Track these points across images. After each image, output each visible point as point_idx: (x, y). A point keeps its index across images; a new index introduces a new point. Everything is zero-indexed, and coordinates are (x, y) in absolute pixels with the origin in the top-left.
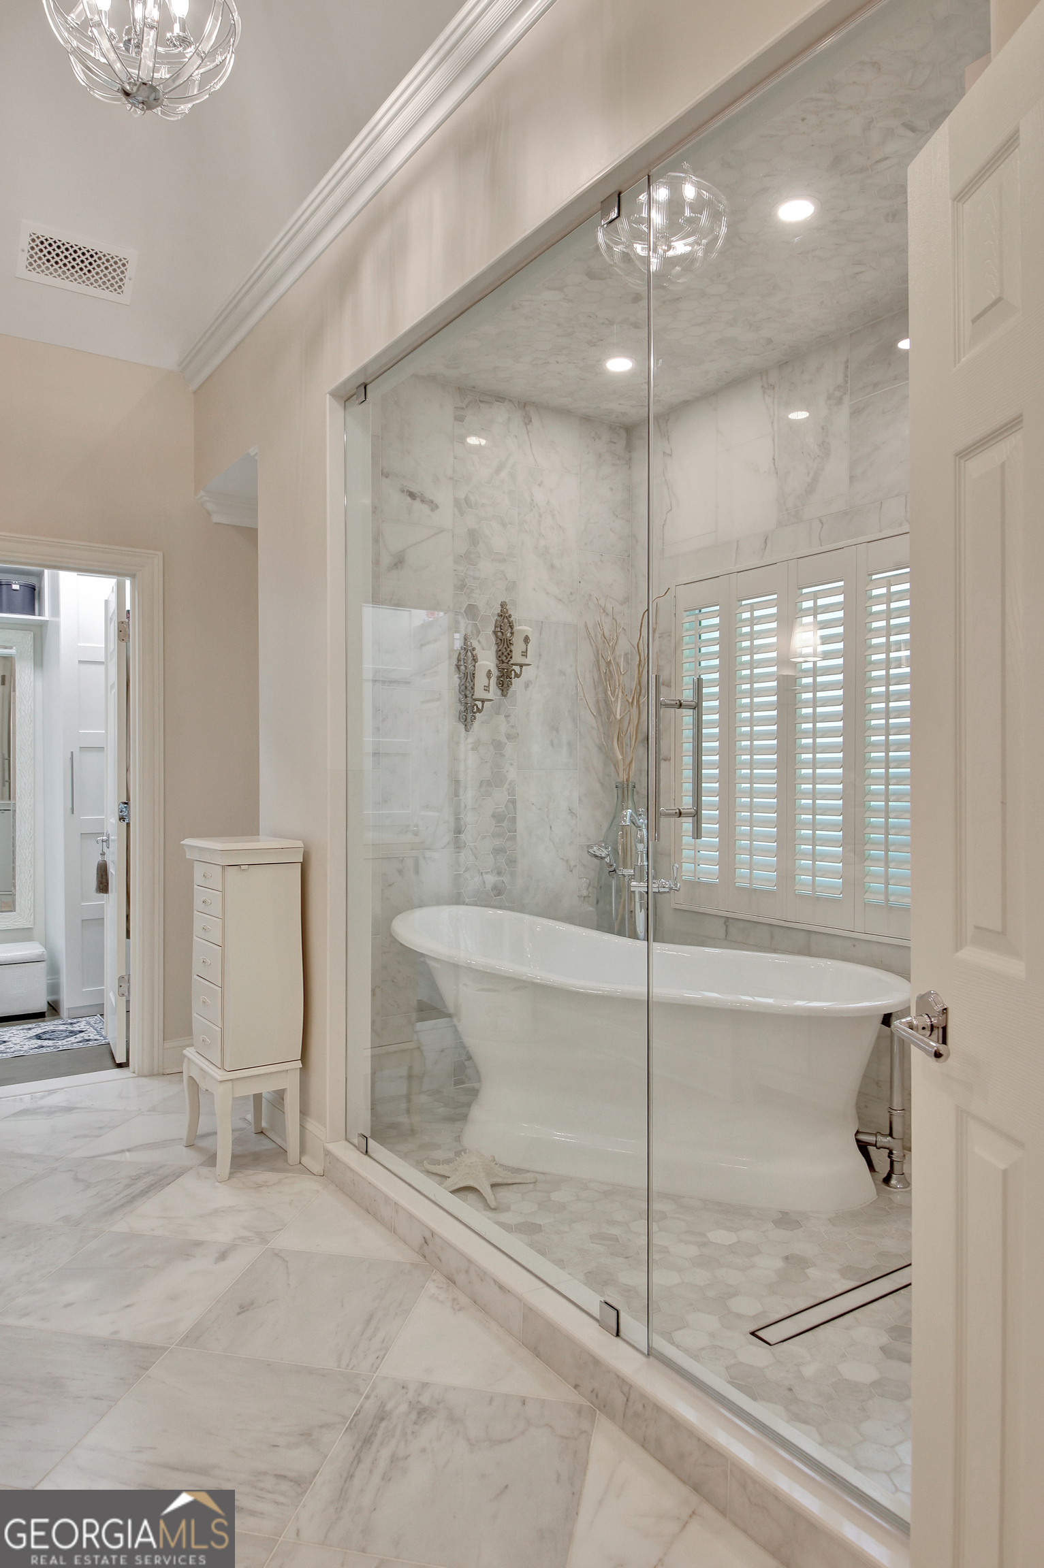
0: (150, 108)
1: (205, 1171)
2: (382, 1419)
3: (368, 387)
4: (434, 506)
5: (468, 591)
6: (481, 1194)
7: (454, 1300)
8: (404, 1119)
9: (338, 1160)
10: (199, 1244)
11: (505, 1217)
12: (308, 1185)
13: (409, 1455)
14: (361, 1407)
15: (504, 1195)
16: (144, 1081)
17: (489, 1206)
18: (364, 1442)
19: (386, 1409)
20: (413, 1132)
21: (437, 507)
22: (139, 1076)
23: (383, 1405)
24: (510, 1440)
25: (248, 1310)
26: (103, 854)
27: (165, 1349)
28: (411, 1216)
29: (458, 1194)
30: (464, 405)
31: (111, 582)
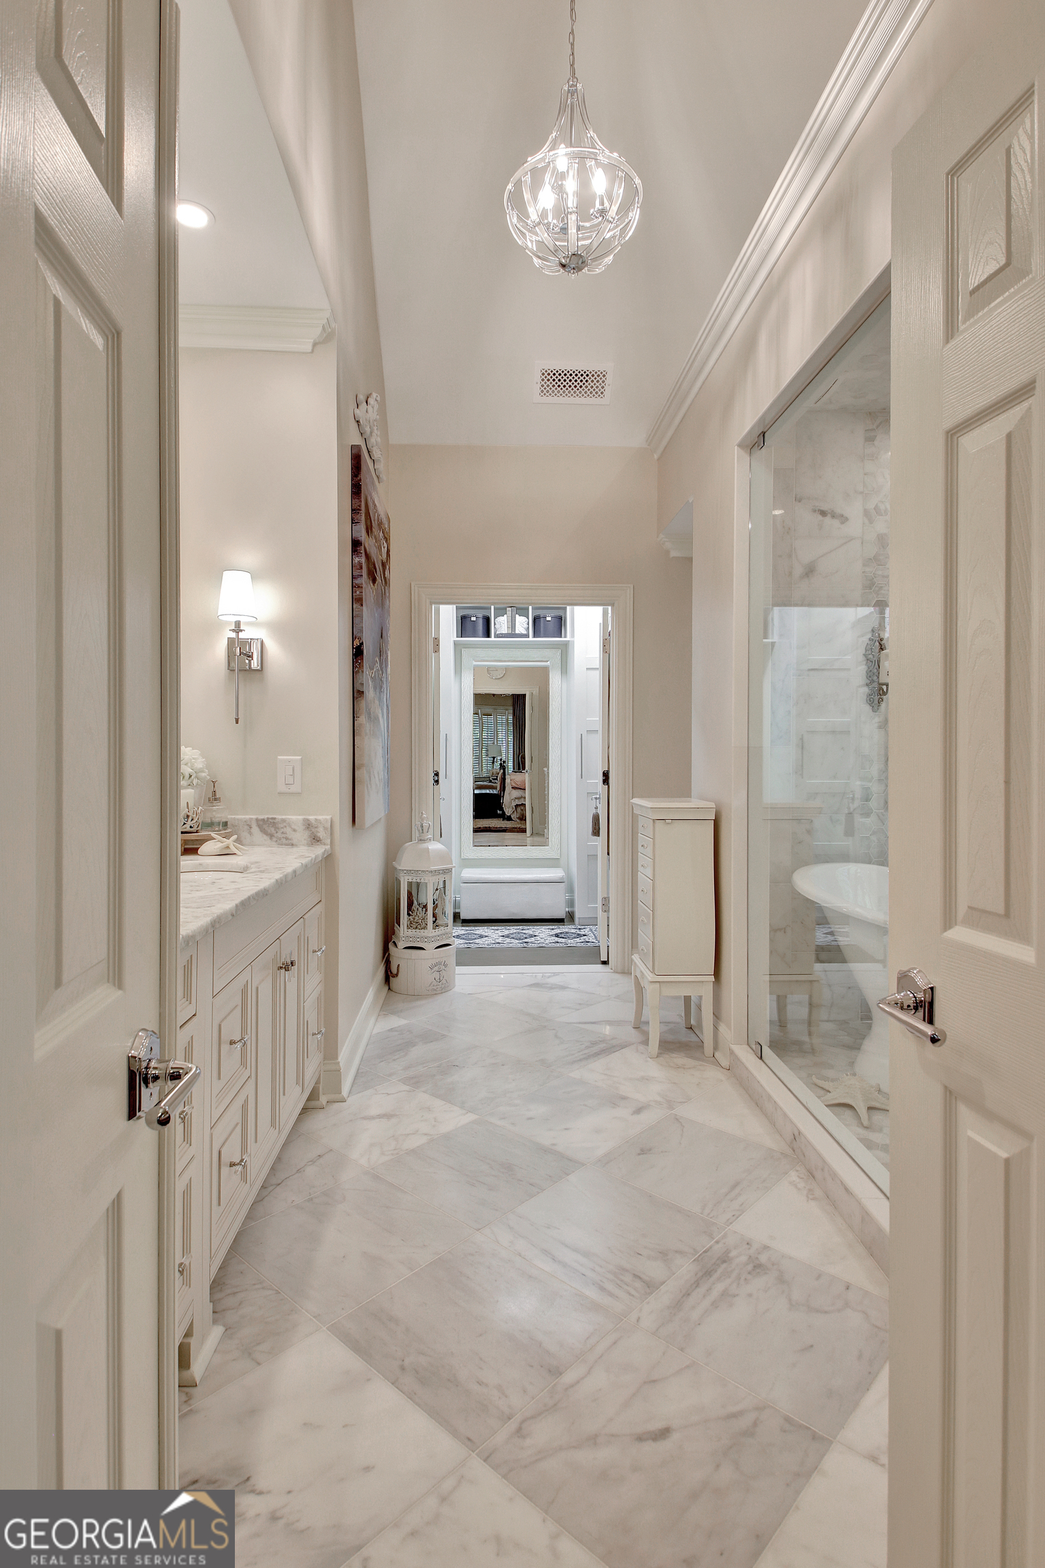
0: (580, 269)
1: (641, 1047)
2: (724, 1262)
3: (766, 435)
4: (843, 519)
5: (877, 589)
6: (857, 1112)
7: (810, 1190)
8: (806, 1039)
9: (738, 1059)
10: (624, 1098)
11: (875, 1137)
12: (712, 1073)
13: (737, 1295)
14: (711, 1247)
15: (878, 1117)
16: (617, 976)
17: (862, 1124)
18: (705, 1273)
19: (729, 1255)
20: (813, 1051)
21: (847, 519)
22: (615, 972)
23: (728, 1252)
24: (826, 1312)
25: (646, 1154)
26: (596, 808)
27: (583, 1165)
28: (785, 1115)
29: (831, 1108)
30: (874, 427)
31: (600, 609)
